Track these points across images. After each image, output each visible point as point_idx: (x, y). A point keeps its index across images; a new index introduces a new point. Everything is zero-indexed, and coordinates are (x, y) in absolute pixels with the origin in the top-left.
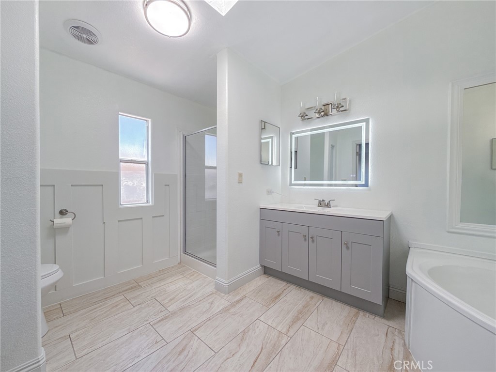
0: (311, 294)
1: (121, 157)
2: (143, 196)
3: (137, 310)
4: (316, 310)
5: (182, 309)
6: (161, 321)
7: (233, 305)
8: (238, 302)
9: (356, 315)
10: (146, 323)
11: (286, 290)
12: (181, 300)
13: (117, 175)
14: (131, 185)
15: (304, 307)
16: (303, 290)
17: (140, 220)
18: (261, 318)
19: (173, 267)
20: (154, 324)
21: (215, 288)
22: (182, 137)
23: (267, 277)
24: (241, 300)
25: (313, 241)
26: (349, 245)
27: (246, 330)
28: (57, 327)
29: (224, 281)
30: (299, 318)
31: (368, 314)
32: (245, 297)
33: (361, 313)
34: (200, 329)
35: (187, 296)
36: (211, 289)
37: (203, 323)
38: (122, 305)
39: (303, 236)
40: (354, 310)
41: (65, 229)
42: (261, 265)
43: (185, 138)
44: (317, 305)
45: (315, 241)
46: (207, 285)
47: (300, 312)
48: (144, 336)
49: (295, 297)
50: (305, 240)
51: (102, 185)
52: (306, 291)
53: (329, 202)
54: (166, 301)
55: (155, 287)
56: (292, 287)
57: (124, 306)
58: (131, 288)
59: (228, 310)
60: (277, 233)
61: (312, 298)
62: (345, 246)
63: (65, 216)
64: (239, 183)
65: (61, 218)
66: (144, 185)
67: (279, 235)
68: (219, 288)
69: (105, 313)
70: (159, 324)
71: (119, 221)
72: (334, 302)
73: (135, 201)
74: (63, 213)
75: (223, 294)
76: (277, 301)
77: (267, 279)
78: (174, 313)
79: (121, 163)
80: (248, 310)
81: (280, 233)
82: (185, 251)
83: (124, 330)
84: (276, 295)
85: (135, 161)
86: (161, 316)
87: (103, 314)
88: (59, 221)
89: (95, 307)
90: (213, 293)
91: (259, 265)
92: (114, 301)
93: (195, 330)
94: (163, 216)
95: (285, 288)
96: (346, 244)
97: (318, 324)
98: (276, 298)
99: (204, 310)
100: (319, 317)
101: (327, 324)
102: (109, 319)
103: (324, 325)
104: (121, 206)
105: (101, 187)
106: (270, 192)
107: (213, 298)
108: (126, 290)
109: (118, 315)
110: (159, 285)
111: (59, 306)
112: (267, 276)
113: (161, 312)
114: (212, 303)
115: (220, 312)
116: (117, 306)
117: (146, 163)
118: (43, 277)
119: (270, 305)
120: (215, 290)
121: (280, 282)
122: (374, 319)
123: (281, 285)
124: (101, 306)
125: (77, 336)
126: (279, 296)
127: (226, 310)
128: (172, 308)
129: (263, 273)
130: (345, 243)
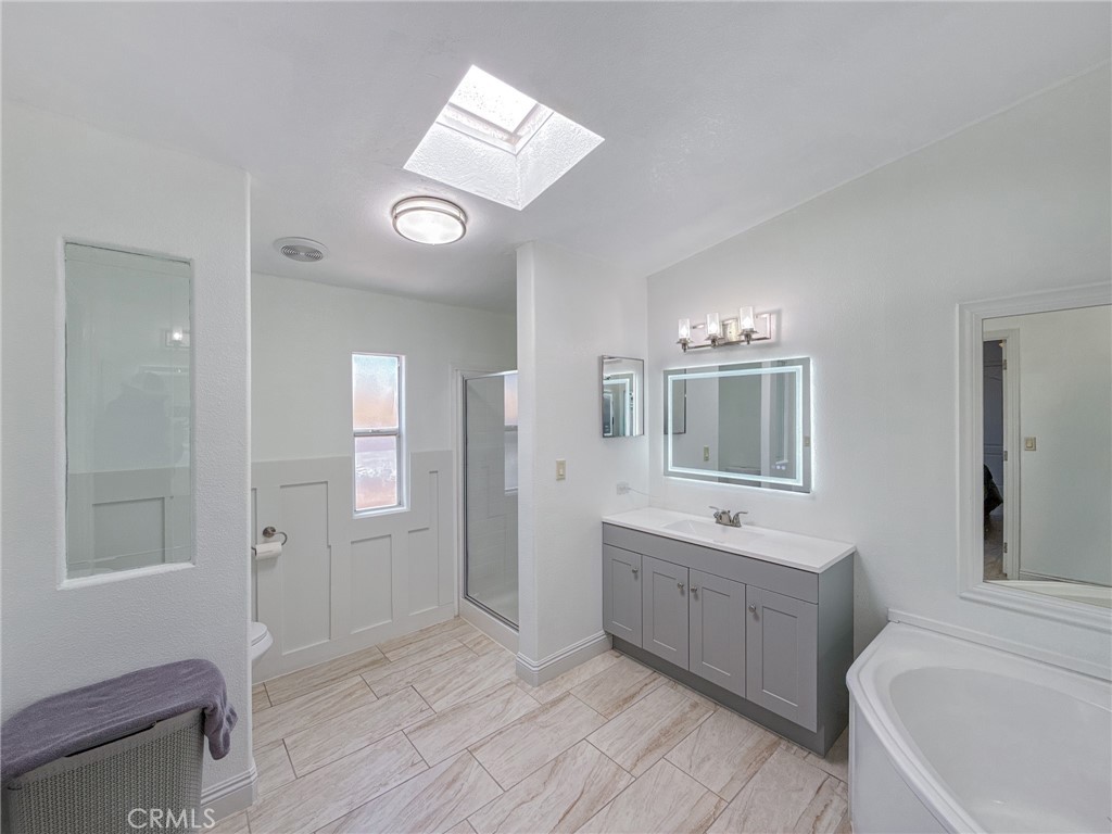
0: (695, 697)
1: (357, 428)
2: (393, 493)
3: (383, 705)
4: (696, 731)
5: (456, 709)
6: (420, 728)
7: (545, 709)
8: (555, 703)
9: (772, 748)
10: (397, 729)
11: (649, 686)
12: (455, 692)
13: (350, 462)
14: (372, 476)
15: (675, 724)
16: (680, 688)
17: (388, 539)
18: (590, 739)
19: (445, 624)
20: (410, 733)
21: (517, 673)
22: (460, 379)
23: (617, 657)
24: (560, 700)
25: (696, 597)
26: (759, 612)
27: (561, 758)
28: (264, 724)
29: (532, 664)
30: (660, 743)
31: (795, 748)
32: (568, 694)
33: (784, 744)
34: (483, 748)
35: (468, 685)
36: (508, 674)
37: (489, 738)
38: (358, 693)
39: (679, 585)
40: (772, 737)
41: (271, 561)
42: (607, 633)
43: (465, 383)
44: (700, 721)
45: (700, 596)
46: (503, 666)
47: (665, 733)
48: (394, 752)
49: (663, 702)
50: (682, 593)
51: (326, 482)
52: (687, 691)
53: (737, 515)
54: (431, 692)
55: (413, 663)
56: (662, 679)
57: (361, 696)
58: (373, 663)
59: (535, 717)
60: (633, 574)
61: (695, 706)
62: (753, 614)
63: (271, 539)
64: (558, 480)
65: (266, 542)
66: (395, 473)
67: (636, 577)
68: (523, 675)
69: (334, 705)
70: (418, 734)
71: (353, 543)
72: (735, 717)
73: (380, 503)
74: (268, 533)
75: (530, 687)
76: (626, 706)
77: (616, 661)
78: (442, 716)
79: (356, 439)
80: (570, 721)
81: (639, 574)
82: (467, 595)
83: (362, 739)
84: (626, 696)
85: (378, 431)
86: (421, 719)
87: (329, 708)
88: (264, 548)
89: (315, 694)
90: (512, 683)
91: (602, 632)
92: (347, 686)
93: (475, 750)
94: (427, 529)
95: (647, 681)
96: (754, 610)
97: (693, 758)
98: (626, 701)
99: (494, 714)
100: (698, 746)
101: (709, 759)
102: (339, 718)
103: (703, 761)
104: (356, 516)
105: (325, 485)
106: (623, 489)
107: (510, 693)
108: (365, 666)
109: (354, 712)
110: (418, 661)
111: (263, 688)
112: (617, 654)
113: (422, 711)
114: (508, 702)
115: (521, 721)
116: (350, 695)
117: (397, 434)
118: (255, 642)
119: (611, 713)
120: (516, 677)
121: (640, 667)
122: (804, 758)
123: (642, 673)
124: (326, 693)
125: (295, 742)
126: (632, 697)
127: (531, 717)
128: (440, 706)
129: (610, 646)
130: (750, 608)
